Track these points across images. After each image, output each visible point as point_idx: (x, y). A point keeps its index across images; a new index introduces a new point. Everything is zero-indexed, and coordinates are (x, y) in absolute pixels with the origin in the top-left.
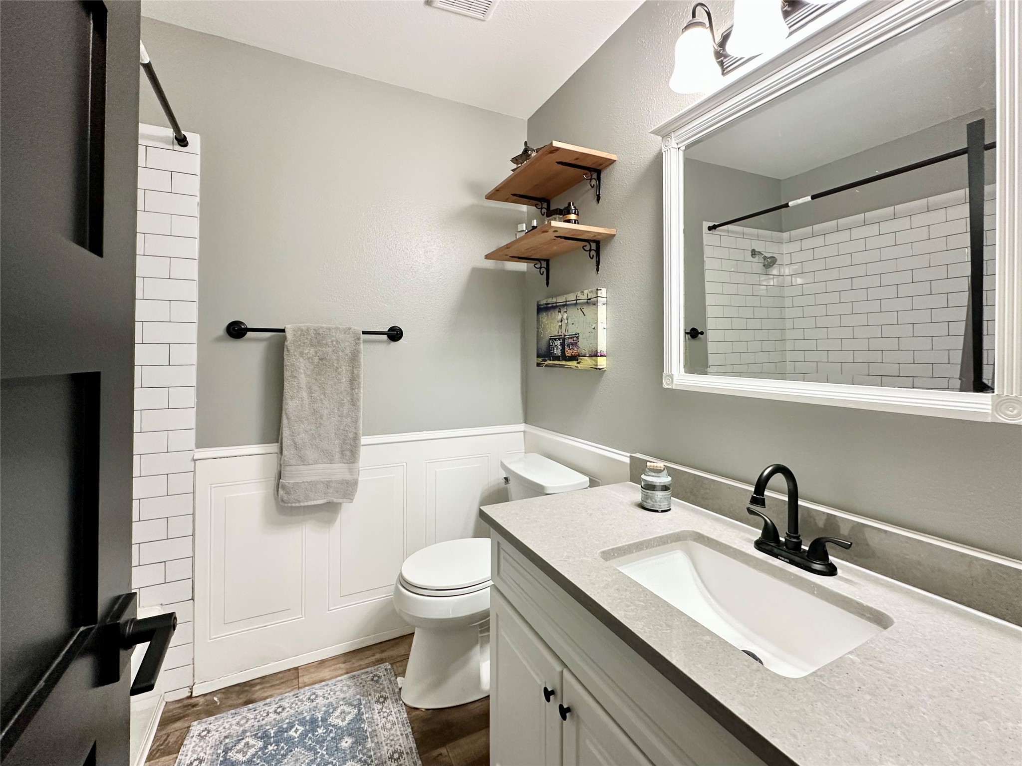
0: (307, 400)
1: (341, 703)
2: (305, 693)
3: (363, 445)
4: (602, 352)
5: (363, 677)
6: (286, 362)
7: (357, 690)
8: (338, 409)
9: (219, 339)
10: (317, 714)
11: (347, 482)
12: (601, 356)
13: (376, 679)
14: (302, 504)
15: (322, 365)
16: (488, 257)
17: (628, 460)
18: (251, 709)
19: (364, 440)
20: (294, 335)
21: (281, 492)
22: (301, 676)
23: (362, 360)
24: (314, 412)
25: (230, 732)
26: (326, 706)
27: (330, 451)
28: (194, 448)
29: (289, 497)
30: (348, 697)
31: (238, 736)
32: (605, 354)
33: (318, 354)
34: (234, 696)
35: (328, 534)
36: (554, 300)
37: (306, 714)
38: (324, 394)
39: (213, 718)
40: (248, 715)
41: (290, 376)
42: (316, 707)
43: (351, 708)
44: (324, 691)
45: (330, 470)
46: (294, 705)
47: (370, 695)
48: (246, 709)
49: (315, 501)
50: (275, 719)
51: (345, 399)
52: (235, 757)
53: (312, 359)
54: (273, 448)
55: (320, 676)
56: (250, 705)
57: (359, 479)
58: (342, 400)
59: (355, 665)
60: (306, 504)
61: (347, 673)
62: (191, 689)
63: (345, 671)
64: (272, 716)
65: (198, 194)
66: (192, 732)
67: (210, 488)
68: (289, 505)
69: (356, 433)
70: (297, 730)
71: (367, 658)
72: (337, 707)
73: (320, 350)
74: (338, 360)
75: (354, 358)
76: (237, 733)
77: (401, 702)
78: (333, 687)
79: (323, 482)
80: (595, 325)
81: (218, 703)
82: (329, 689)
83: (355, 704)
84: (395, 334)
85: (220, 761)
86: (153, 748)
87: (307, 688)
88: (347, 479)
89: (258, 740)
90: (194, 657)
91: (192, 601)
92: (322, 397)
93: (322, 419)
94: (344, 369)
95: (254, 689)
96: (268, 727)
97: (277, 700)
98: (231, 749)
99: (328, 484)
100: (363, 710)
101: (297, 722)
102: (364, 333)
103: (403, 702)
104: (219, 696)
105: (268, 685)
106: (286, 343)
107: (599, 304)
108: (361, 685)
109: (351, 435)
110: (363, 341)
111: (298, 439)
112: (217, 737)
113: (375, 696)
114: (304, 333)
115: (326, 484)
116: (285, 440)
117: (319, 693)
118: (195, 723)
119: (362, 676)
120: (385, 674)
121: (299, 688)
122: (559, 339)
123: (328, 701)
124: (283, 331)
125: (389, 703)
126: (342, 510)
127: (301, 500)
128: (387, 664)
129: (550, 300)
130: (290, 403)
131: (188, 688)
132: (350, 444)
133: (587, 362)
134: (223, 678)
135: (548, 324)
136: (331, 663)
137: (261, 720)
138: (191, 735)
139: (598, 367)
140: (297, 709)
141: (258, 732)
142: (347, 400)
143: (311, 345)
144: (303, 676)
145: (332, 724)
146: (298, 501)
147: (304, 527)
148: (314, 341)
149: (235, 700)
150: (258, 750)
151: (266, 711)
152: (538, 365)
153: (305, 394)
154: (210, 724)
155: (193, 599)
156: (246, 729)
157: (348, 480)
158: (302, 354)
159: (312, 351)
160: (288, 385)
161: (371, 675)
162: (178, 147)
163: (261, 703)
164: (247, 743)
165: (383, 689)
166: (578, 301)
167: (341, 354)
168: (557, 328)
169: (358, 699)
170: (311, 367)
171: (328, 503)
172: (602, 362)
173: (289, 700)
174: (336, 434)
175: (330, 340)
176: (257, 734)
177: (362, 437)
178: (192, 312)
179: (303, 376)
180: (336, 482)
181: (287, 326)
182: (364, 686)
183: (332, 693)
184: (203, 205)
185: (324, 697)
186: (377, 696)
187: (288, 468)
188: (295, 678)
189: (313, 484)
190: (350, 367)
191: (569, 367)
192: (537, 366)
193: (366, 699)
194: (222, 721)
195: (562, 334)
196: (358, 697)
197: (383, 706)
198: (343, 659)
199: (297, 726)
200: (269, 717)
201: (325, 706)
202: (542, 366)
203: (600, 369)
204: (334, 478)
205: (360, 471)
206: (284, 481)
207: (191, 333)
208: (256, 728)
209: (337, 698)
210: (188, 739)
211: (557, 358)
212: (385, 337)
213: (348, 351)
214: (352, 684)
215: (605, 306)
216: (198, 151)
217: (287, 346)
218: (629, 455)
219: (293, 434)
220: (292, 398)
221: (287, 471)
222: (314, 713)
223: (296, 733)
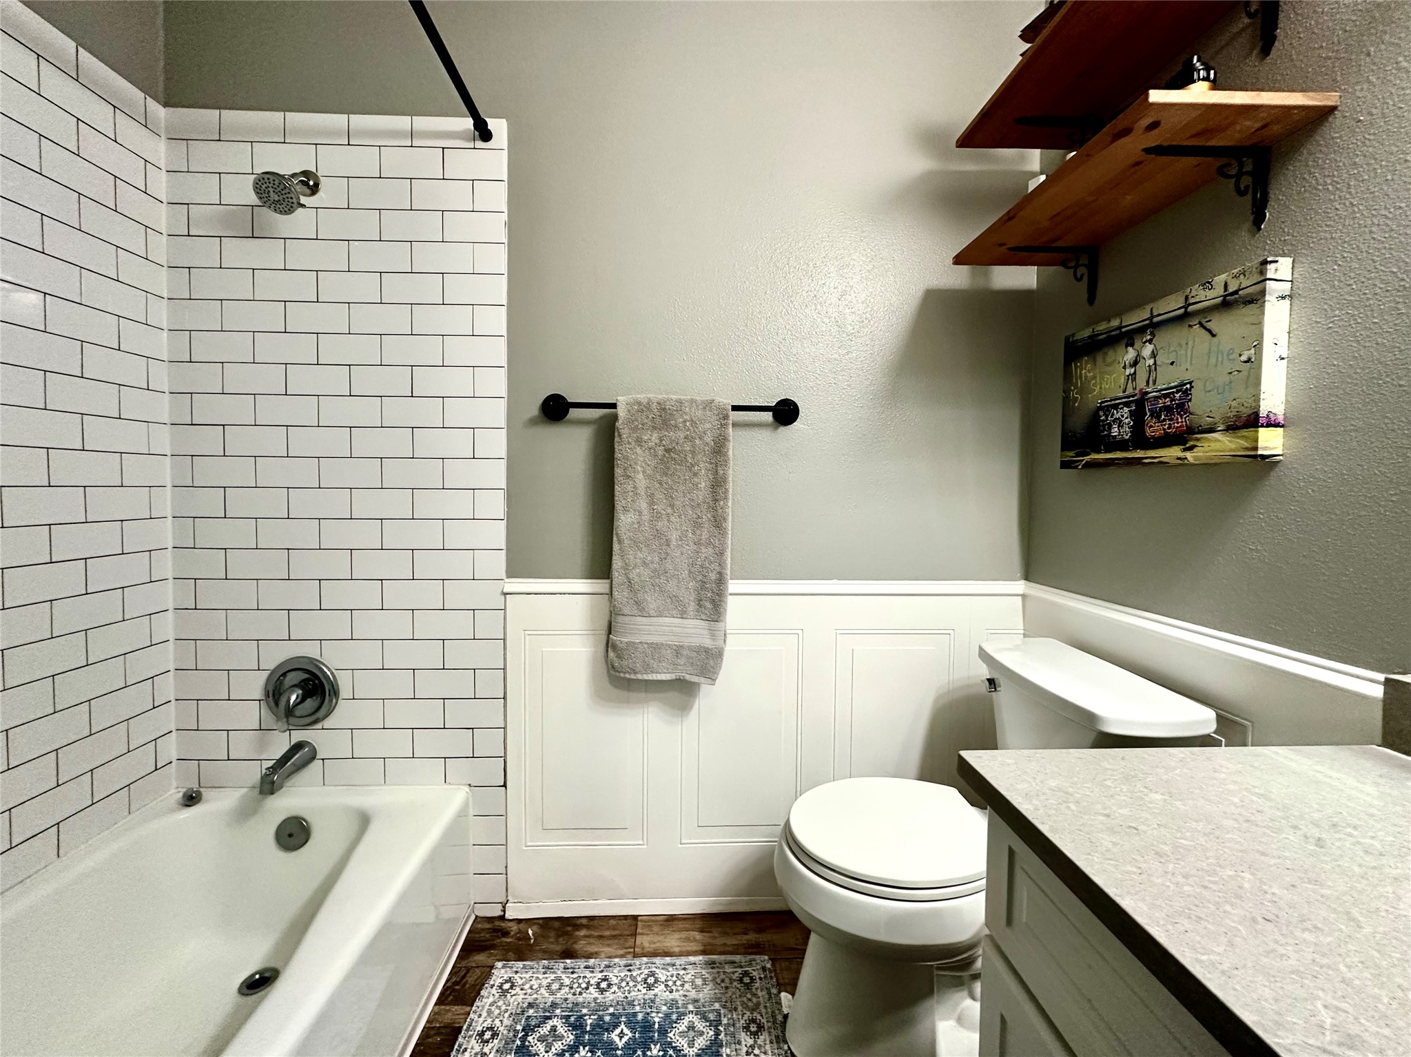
0: (646, 516)
1: (691, 1007)
2: (642, 967)
3: (730, 594)
4: (1271, 415)
5: (728, 969)
6: (618, 455)
7: (717, 991)
8: (694, 533)
9: (533, 422)
10: (654, 1015)
11: (707, 650)
12: (1269, 425)
13: (746, 982)
14: (640, 677)
15: (669, 458)
16: (959, 260)
17: (1378, 692)
18: (568, 969)
19: (733, 586)
20: (629, 411)
21: (611, 654)
22: (640, 934)
23: (731, 452)
24: (658, 534)
25: (537, 999)
26: (668, 1005)
27: (682, 599)
28: (504, 576)
29: (622, 663)
30: (702, 1001)
31: (545, 1010)
32: (1281, 419)
33: (664, 442)
34: (552, 934)
35: (680, 725)
36: (1115, 323)
37: (638, 1008)
38: (672, 506)
39: (520, 964)
40: (563, 976)
41: (622, 476)
42: (653, 1001)
43: (704, 1024)
44: (669, 974)
45: (678, 628)
46: (624, 984)
47: (736, 1009)
48: (562, 965)
49: (658, 675)
50: (595, 999)
51: (704, 517)
52: (535, 1048)
53: (654, 450)
54: (600, 585)
55: (666, 944)
56: (568, 961)
57: (726, 649)
58: (699, 517)
59: (716, 942)
60: (645, 677)
61: (704, 952)
62: (504, 907)
63: (701, 948)
64: (593, 993)
65: (505, 208)
66: (494, 977)
67: (523, 635)
68: (622, 675)
69: (720, 573)
70: (621, 1035)
71: (735, 934)
72: (684, 1014)
73: (665, 435)
74: (693, 453)
75: (719, 449)
76: (545, 1003)
77: (786, 1047)
78: (682, 972)
79: (669, 646)
80: (1253, 351)
81: (532, 941)
82: (675, 973)
83: (712, 1018)
84: (786, 413)
85: (516, 1045)
86: (449, 984)
87: (645, 959)
88: (705, 646)
89: (569, 1030)
90: (507, 864)
91: (504, 788)
92: (669, 511)
93: (668, 545)
94: (703, 467)
95: (577, 933)
96: (585, 1011)
97: (603, 964)
98: (533, 1031)
99: (678, 651)
100: (722, 1036)
101: (623, 1019)
102: (735, 408)
103: (789, 1047)
104: (535, 928)
105: (596, 934)
106: (617, 424)
107: (1267, 297)
108: (723, 985)
109: (713, 576)
110: (733, 424)
111: (633, 575)
112: (520, 998)
113: (743, 1015)
114: (644, 407)
115: (675, 650)
116: (615, 574)
117: (660, 976)
118: (499, 964)
119: (726, 966)
120: (762, 976)
121: (635, 956)
122: (1127, 404)
123: (671, 997)
124: (614, 406)
125: (765, 1040)
126: (701, 693)
127: (637, 670)
128: (766, 957)
129: (1102, 327)
130: (622, 517)
131: (500, 904)
132: (712, 590)
133: (1219, 445)
134: (541, 903)
135: (1094, 377)
136: (681, 925)
137: (578, 993)
138: (492, 983)
139: (1260, 452)
140: (626, 994)
141: (570, 1014)
142: (706, 517)
143: (653, 427)
144: (642, 934)
145: (674, 1045)
146: (634, 670)
147: (646, 710)
148: (658, 420)
149: (552, 943)
150: (565, 1048)
151: (586, 980)
152: (1065, 465)
153: (644, 505)
154: (517, 972)
155: (505, 786)
156: (558, 1001)
157: (708, 648)
158: (639, 441)
159: (655, 437)
160: (619, 489)
161: (740, 970)
162: (480, 144)
163: (582, 963)
164: (554, 1029)
165: (758, 1004)
166: (1191, 308)
167: (697, 442)
168: (1122, 380)
169: (717, 1011)
170: (653, 463)
171: (677, 679)
172: (1270, 441)
173: (619, 972)
174: (690, 572)
175: (681, 420)
176: (570, 1016)
177: (730, 581)
178: (498, 382)
179: (641, 476)
180: (690, 648)
181: (618, 398)
182: (727, 988)
183: (678, 983)
184: (511, 226)
185: (667, 986)
186: (746, 1017)
187: (620, 619)
188: (631, 935)
189: (656, 647)
190: (711, 463)
191: (1156, 461)
192: (1061, 468)
193: (729, 1016)
194: (530, 974)
195: (1137, 392)
196: (717, 1006)
197: (755, 1042)
198: (699, 924)
199: (623, 1026)
200: (588, 991)
201: (665, 1005)
202: (1076, 467)
203: (1263, 457)
204: (686, 642)
205: (728, 636)
206: (615, 638)
207: (498, 413)
208: (569, 1006)
209: (685, 996)
210: (487, 988)
211: (1122, 445)
212: (768, 417)
213: (709, 438)
214: (710, 978)
215: (1287, 302)
216: (505, 146)
217: (618, 429)
218: (1381, 677)
219: (626, 567)
220: (626, 510)
221: (620, 623)
222: (649, 1010)
223: (621, 1038)
